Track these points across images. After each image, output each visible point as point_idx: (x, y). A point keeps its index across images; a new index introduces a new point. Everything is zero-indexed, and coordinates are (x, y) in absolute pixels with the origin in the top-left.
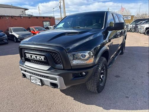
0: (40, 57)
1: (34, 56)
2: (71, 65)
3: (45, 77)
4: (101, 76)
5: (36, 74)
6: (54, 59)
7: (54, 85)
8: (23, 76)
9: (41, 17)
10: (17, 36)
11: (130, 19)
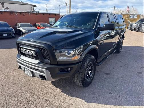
0: (32, 52)
1: (27, 51)
2: (58, 61)
3: (35, 69)
4: (89, 73)
5: (29, 67)
6: (43, 54)
7: (43, 77)
8: (19, 67)
9: (47, 14)
10: (24, 31)
11: (136, 18)
